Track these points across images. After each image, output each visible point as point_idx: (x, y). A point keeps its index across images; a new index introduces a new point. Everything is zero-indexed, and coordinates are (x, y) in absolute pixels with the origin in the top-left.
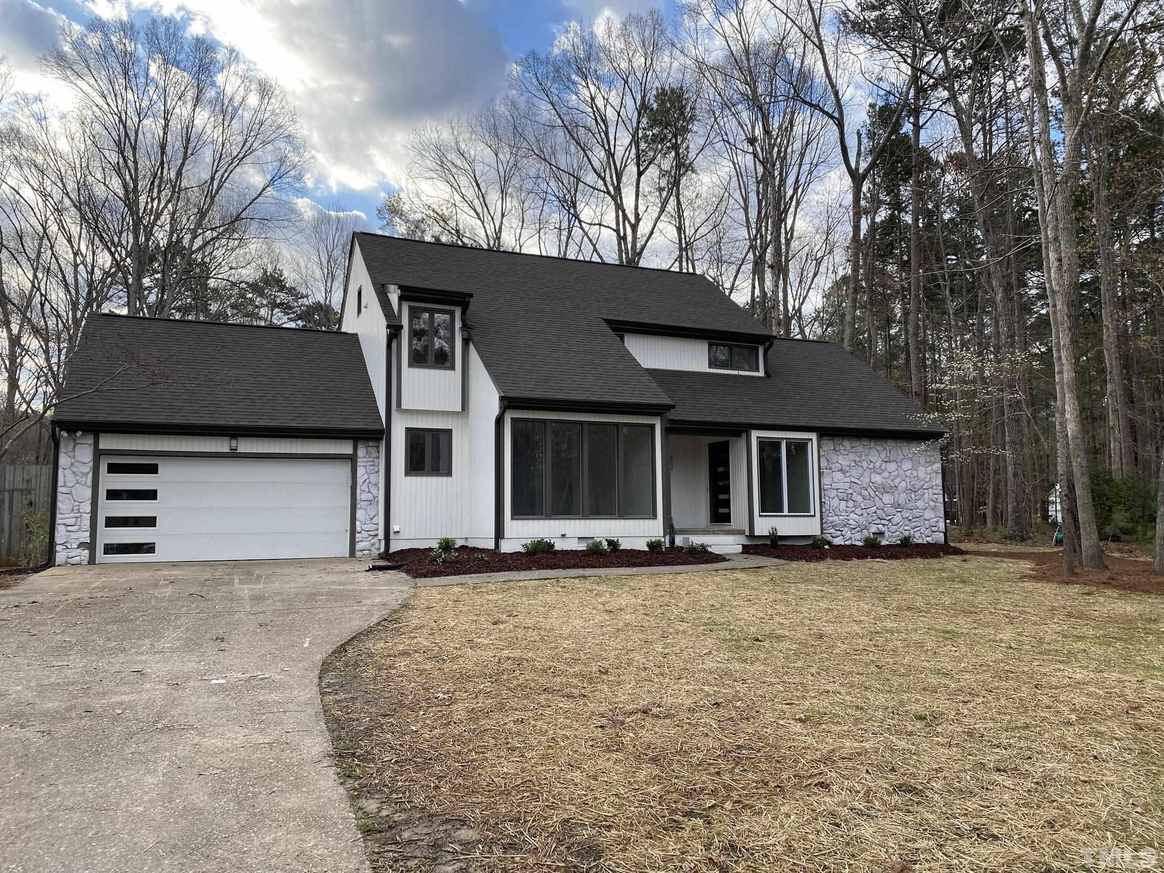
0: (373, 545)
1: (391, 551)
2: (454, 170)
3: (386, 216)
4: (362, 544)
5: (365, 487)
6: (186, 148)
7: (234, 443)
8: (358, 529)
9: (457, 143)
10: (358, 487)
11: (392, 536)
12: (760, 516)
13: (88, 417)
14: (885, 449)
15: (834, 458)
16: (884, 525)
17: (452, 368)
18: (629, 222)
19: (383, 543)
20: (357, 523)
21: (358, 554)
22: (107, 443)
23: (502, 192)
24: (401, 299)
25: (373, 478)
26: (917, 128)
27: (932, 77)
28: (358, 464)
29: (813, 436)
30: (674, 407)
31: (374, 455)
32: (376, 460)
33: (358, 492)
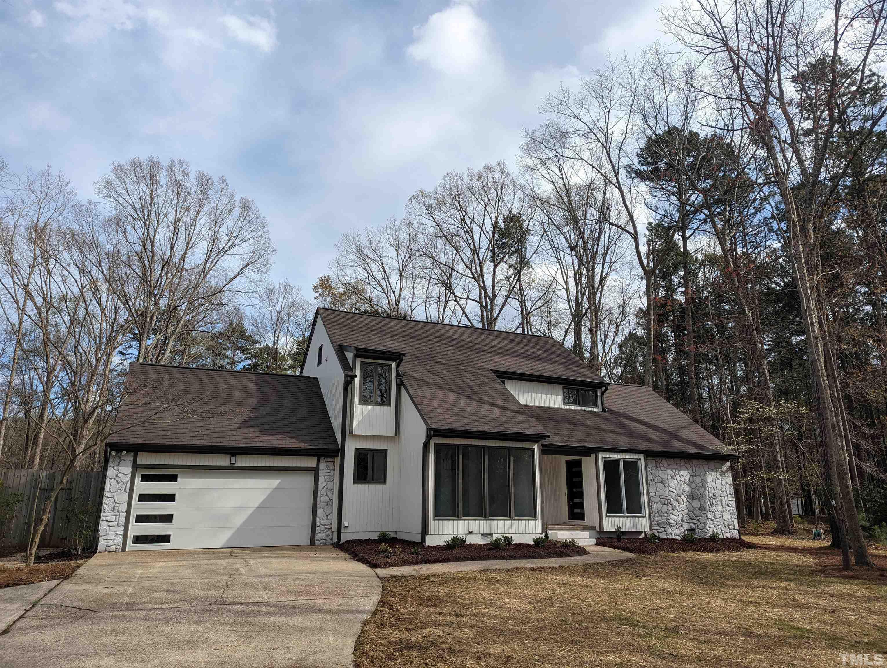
0: (327, 536)
1: (342, 541)
2: (369, 261)
3: (320, 290)
4: (320, 535)
5: (323, 492)
6: (188, 243)
7: (233, 459)
8: (318, 524)
9: (371, 243)
10: (319, 492)
11: (343, 530)
12: (607, 516)
13: (131, 441)
14: (692, 466)
15: (657, 473)
16: (694, 523)
17: (389, 405)
18: (489, 297)
19: (336, 535)
20: (317, 519)
21: (317, 543)
22: (144, 459)
23: (401, 275)
24: (356, 356)
25: (330, 485)
26: (685, 239)
27: (692, 206)
28: (320, 475)
29: (642, 457)
30: (549, 436)
31: (331, 468)
32: (332, 472)
33: (319, 495)
